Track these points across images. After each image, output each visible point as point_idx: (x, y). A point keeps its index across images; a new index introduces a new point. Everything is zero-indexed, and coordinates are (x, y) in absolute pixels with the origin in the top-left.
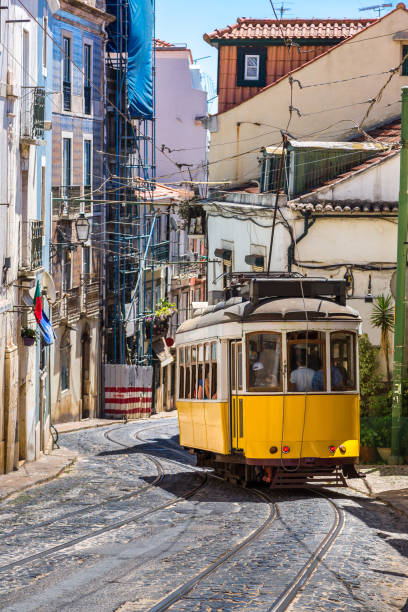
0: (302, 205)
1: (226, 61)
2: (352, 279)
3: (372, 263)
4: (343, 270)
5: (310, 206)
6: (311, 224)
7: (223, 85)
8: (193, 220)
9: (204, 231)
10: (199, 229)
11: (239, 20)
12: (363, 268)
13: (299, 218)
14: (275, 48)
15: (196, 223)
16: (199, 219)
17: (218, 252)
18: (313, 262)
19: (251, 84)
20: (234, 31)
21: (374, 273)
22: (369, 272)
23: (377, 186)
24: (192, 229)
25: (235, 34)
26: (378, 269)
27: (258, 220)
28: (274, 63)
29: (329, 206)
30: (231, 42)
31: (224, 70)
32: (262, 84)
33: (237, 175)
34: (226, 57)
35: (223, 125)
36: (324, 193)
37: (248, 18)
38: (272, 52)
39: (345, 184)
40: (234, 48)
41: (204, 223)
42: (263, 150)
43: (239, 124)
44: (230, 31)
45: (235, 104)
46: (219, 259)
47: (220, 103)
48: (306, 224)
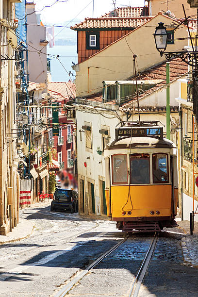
0: (125, 109)
1: (81, 38)
5: (128, 109)
6: (130, 117)
7: (80, 49)
9: (75, 117)
10: (72, 116)
11: (86, 19)
13: (124, 115)
14: (103, 31)
15: (70, 113)
16: (72, 111)
17: (83, 127)
19: (93, 48)
20: (84, 24)
23: (156, 100)
24: (69, 116)
25: (84, 26)
27: (104, 115)
28: (103, 39)
29: (136, 110)
30: (83, 29)
31: (80, 42)
32: (98, 48)
33: (89, 90)
34: (81, 36)
35: (81, 68)
36: (134, 104)
37: (90, 18)
38: (102, 34)
40: (85, 32)
41: (74, 113)
42: (103, 82)
43: (89, 68)
44: (82, 24)
45: (86, 58)
46: (84, 130)
47: (78, 57)
48: (127, 117)
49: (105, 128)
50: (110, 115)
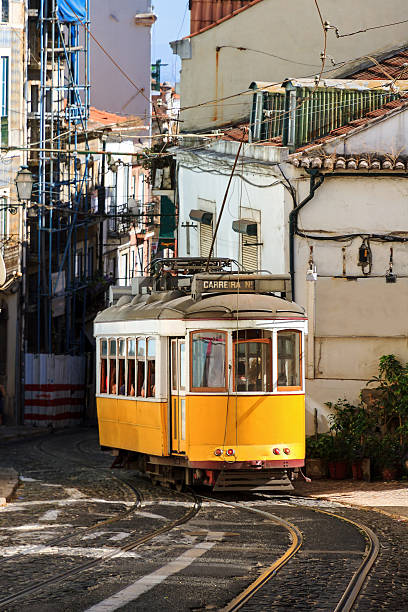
0: (307, 160)
2: (369, 253)
3: (393, 233)
4: (358, 242)
5: (318, 161)
6: (319, 184)
8: (159, 171)
9: (174, 186)
10: (167, 183)
12: (384, 239)
13: (303, 177)
15: (162, 176)
16: (167, 170)
17: (193, 215)
18: (321, 231)
21: (397, 245)
22: (390, 244)
23: (400, 137)
24: (158, 184)
26: (401, 240)
27: (249, 177)
29: (341, 162)
33: (216, 113)
35: (197, 50)
36: (335, 146)
39: (360, 136)
41: (173, 176)
42: (253, 86)
43: (218, 49)
45: (213, 23)
46: (195, 223)
47: (192, 20)
48: (312, 184)
49: (247, 216)
50: (264, 177)
